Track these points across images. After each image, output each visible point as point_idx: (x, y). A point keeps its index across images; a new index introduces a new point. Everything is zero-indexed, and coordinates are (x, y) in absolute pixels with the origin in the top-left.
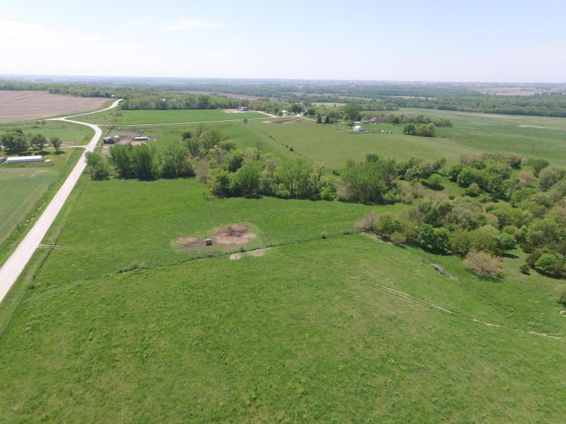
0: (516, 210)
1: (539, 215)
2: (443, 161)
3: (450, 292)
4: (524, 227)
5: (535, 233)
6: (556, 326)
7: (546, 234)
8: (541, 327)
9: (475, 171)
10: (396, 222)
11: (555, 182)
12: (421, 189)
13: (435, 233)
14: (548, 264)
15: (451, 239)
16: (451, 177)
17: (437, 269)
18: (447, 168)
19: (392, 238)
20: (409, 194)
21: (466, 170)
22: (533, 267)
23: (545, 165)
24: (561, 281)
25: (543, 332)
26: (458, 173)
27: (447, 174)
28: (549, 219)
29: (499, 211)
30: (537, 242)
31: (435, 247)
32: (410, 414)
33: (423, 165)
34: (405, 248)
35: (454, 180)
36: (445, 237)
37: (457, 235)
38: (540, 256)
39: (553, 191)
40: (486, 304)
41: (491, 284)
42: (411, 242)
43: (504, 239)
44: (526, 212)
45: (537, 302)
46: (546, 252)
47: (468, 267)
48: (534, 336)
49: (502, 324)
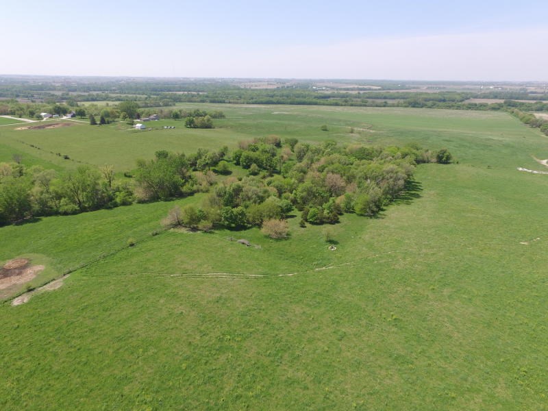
0: (286, 180)
1: (301, 181)
2: (226, 149)
3: (257, 259)
4: (294, 191)
5: (302, 194)
6: (329, 259)
7: (309, 195)
8: (321, 263)
9: (252, 154)
10: (200, 211)
11: (305, 154)
12: (214, 177)
13: (235, 213)
14: (315, 216)
15: (247, 214)
16: (235, 162)
17: (243, 243)
18: (230, 155)
19: (200, 226)
20: (204, 183)
21: (245, 154)
22: (306, 220)
23: (296, 142)
24: (324, 225)
25: (323, 266)
26: (239, 157)
27: (232, 159)
28: (307, 183)
29: (276, 183)
30: (305, 201)
31: (237, 225)
32: (253, 375)
33: (210, 154)
34: (213, 233)
35: (238, 164)
36: (243, 214)
37: (252, 210)
38: (309, 211)
39: (305, 161)
40: (284, 260)
41: (284, 242)
42: (217, 226)
43: (284, 205)
44: (293, 180)
45: (315, 246)
46: (311, 207)
47: (265, 234)
48: (319, 272)
49: (298, 271)
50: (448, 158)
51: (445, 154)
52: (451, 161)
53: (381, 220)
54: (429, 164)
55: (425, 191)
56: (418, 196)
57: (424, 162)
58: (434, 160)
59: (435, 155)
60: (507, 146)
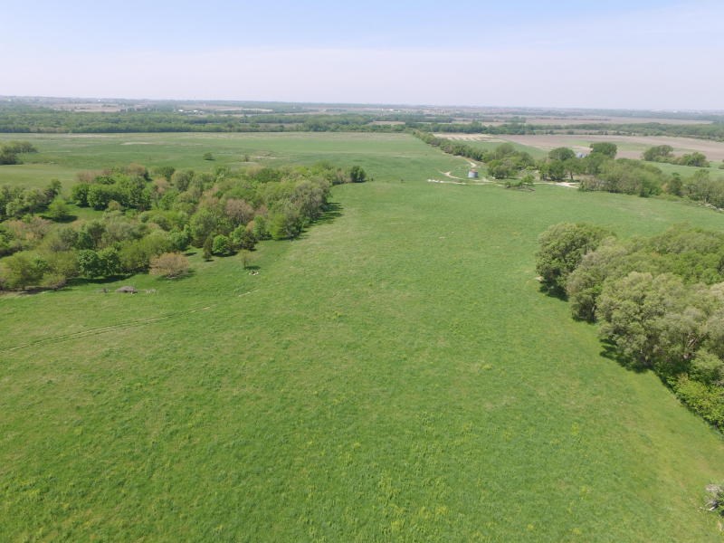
2: (57, 184)
6: (252, 284)
8: (243, 289)
10: (38, 262)
12: (45, 225)
13: (101, 257)
14: (223, 244)
15: (122, 259)
16: (78, 202)
17: (126, 292)
18: (67, 191)
19: (44, 284)
20: (29, 236)
21: (94, 188)
22: (213, 254)
26: (85, 195)
35: (84, 204)
36: (114, 257)
39: (192, 189)
42: (72, 281)
45: (230, 275)
47: (157, 277)
48: (243, 297)
50: (362, 175)
51: (359, 171)
52: (366, 179)
53: (304, 240)
54: (345, 185)
55: (346, 209)
56: (339, 215)
57: (339, 183)
58: (349, 179)
59: (349, 174)
60: (414, 162)
